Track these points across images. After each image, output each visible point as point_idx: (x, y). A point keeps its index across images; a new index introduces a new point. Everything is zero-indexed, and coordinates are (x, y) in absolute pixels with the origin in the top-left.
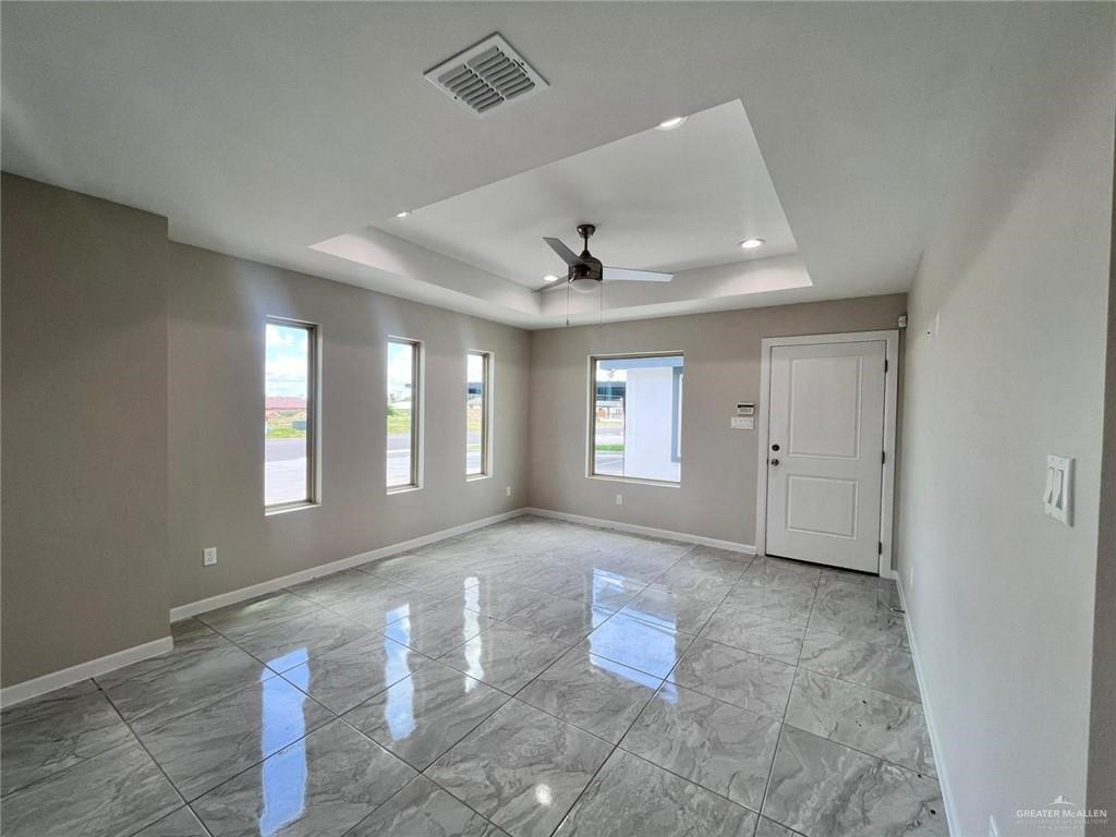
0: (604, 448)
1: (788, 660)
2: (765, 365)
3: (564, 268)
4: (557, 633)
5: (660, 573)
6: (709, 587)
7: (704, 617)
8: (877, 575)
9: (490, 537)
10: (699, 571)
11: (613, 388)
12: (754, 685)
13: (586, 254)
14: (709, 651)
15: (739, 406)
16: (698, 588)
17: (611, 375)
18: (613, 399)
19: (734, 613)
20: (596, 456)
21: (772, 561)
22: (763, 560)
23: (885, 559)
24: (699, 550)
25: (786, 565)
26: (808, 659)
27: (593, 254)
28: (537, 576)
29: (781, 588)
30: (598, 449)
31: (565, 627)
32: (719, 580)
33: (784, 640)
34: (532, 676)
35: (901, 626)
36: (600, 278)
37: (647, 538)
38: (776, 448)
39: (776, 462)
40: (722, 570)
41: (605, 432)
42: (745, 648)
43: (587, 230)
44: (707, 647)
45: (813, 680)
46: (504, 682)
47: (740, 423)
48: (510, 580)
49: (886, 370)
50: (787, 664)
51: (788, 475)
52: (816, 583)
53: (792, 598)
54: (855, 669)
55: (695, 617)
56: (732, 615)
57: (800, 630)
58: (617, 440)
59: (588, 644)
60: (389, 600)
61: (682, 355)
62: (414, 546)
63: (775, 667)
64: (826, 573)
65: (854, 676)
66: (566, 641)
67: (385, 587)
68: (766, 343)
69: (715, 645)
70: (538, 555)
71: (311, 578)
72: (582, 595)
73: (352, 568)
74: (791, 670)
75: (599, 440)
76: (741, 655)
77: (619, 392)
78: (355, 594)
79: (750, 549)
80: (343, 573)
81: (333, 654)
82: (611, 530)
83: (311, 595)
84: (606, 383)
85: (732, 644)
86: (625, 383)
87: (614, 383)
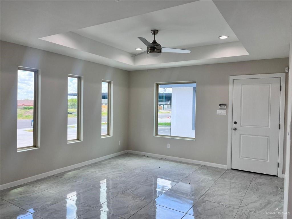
0: (162, 124)
1: (236, 207)
2: (231, 87)
3: (145, 48)
4: (143, 198)
5: (186, 176)
6: (206, 181)
7: (203, 192)
8: (277, 176)
9: (112, 163)
10: (203, 175)
11: (166, 96)
12: (221, 215)
13: (155, 42)
14: (204, 203)
15: (220, 105)
16: (202, 181)
17: (165, 91)
18: (166, 101)
19: (216, 190)
20: (158, 128)
21: (233, 171)
22: (230, 171)
23: (280, 169)
24: (203, 167)
25: (239, 173)
26: (243, 206)
27: (158, 42)
28: (134, 177)
29: (236, 181)
30: (159, 125)
31: (146, 196)
32: (210, 178)
33: (235, 200)
34: (134, 212)
35: (282, 194)
36: (161, 52)
37: (181, 162)
38: (235, 123)
39: (235, 129)
40: (212, 175)
41: (162, 117)
42: (219, 203)
43: (155, 32)
44: (203, 202)
45: (244, 213)
46: (123, 215)
47: (220, 112)
48: (122, 179)
49: (281, 90)
50: (235, 208)
51: (240, 135)
52: (251, 180)
53: (240, 185)
54: (261, 209)
55: (199, 192)
56: (214, 191)
57: (242, 196)
58: (168, 120)
59: (155, 202)
60: (72, 187)
61: (196, 83)
62: (79, 167)
63: (231, 209)
64: (256, 176)
65: (260, 211)
66: (147, 201)
67: (69, 182)
68: (231, 78)
69: (207, 202)
70: (133, 170)
71: (36, 180)
72: (152, 184)
73: (53, 175)
74: (236, 210)
75: (160, 120)
76: (217, 205)
77: (168, 98)
78: (56, 185)
79: (225, 167)
80: (49, 177)
81: (52, 207)
82: (165, 159)
83: (38, 186)
84: (162, 94)
85: (214, 201)
86: (171, 94)
87: (166, 94)
